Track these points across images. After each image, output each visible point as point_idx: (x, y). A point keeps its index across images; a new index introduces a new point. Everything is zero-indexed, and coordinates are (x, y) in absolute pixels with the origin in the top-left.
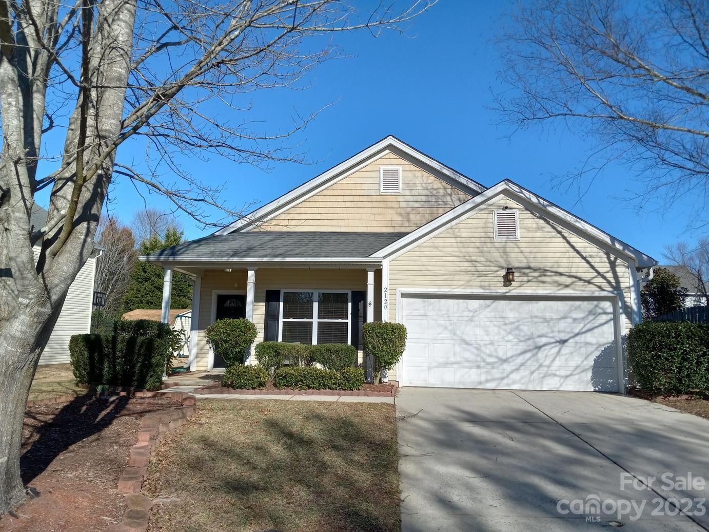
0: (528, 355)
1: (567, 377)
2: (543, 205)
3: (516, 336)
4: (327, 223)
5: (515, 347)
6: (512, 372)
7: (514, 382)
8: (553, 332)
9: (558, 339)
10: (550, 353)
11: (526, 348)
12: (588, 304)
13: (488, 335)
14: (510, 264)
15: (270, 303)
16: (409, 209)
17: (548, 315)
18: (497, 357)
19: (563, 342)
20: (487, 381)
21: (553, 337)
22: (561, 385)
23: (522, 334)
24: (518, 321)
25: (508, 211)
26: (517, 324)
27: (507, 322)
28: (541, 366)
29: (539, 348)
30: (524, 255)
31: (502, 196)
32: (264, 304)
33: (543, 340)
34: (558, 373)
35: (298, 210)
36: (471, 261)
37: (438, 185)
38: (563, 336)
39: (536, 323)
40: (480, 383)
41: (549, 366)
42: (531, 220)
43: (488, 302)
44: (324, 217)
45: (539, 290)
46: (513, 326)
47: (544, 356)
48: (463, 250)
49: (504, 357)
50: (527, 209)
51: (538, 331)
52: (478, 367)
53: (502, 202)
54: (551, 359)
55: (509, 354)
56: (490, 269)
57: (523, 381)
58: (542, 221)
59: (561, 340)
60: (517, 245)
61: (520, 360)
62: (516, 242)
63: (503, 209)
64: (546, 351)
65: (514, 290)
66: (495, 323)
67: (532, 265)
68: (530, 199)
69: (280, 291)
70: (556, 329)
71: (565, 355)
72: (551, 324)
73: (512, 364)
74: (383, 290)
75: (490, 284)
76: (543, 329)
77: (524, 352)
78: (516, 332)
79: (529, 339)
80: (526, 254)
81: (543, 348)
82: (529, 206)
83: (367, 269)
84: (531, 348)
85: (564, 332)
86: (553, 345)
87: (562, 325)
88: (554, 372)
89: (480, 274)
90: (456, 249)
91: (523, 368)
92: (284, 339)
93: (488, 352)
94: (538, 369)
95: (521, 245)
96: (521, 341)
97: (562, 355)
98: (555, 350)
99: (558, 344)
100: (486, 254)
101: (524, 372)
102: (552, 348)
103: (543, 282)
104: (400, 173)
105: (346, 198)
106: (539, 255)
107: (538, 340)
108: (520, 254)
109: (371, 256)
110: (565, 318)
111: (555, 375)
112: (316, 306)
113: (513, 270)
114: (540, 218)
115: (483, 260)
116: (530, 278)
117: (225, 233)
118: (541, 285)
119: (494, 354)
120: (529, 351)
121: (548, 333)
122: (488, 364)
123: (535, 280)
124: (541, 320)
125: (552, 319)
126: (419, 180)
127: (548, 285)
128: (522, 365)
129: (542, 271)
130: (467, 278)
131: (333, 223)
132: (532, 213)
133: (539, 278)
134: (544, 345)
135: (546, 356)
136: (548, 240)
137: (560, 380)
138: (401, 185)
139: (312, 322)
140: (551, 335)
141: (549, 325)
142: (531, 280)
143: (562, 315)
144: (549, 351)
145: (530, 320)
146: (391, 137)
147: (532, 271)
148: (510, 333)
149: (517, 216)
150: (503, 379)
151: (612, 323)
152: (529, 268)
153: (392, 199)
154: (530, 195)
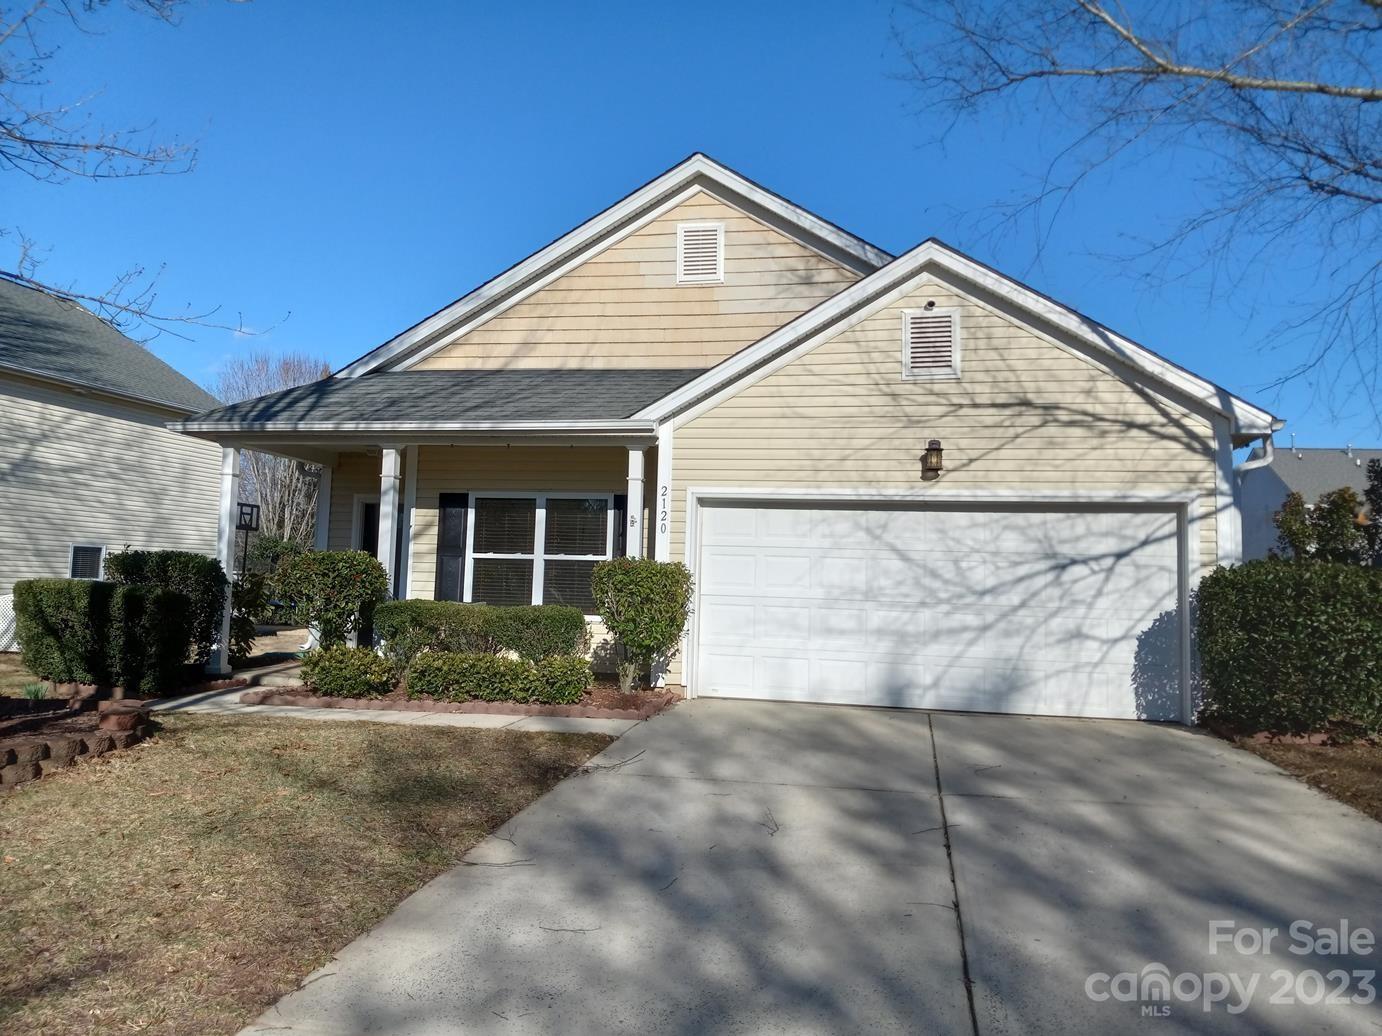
12: (1116, 521)
13: (884, 588)
14: (937, 432)
16: (738, 318)
21: (1031, 596)
25: (935, 312)
27: (928, 559)
31: (925, 276)
35: (505, 324)
39: (994, 563)
40: (865, 693)
53: (925, 290)
56: (891, 444)
60: (953, 388)
62: (952, 381)
63: (924, 308)
65: (940, 491)
66: (901, 563)
69: (468, 495)
74: (660, 491)
75: (890, 476)
83: (628, 446)
85: (1058, 583)
92: (474, 597)
103: (1012, 472)
104: (721, 239)
105: (607, 296)
109: (632, 418)
116: (981, 463)
117: (356, 374)
118: (1007, 477)
123: (992, 466)
126: (767, 251)
127: (1024, 478)
131: (581, 350)
133: (1002, 463)
136: (1024, 376)
138: (721, 264)
139: (532, 560)
142: (985, 466)
143: (1054, 545)
146: (699, 156)
149: (955, 321)
153: (703, 295)
154: (985, 274)
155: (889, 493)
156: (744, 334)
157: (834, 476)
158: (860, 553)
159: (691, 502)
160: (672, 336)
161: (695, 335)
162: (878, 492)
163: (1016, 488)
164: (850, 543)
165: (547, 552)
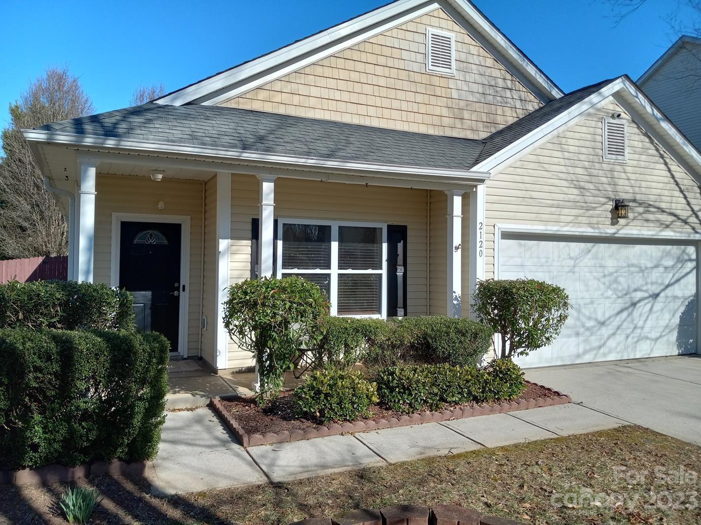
0: (625, 314)
1: (657, 339)
2: (657, 118)
3: (615, 290)
5: (613, 305)
6: (609, 338)
7: (610, 352)
8: (647, 284)
9: (651, 293)
10: (644, 311)
11: (623, 306)
13: (588, 291)
14: (618, 195)
17: (644, 263)
18: (596, 320)
19: (656, 296)
20: (585, 352)
21: (646, 291)
22: (652, 350)
23: (620, 288)
24: (616, 272)
26: (615, 275)
27: (606, 273)
28: (635, 328)
29: (634, 304)
30: (630, 183)
31: (613, 99)
32: (250, 242)
33: (638, 295)
34: (649, 335)
36: (581, 188)
37: (498, 72)
38: (655, 289)
39: (632, 273)
40: (578, 356)
41: (642, 328)
42: (637, 138)
43: (589, 245)
44: (346, 97)
45: (644, 230)
46: (612, 278)
47: (639, 314)
48: (571, 170)
49: (602, 320)
50: (634, 122)
51: (634, 283)
52: (577, 334)
54: (644, 319)
55: (607, 316)
56: (599, 201)
57: (619, 349)
58: (647, 140)
59: (654, 294)
60: (624, 169)
61: (617, 322)
64: (641, 309)
66: (595, 274)
67: (638, 197)
68: (645, 107)
69: (277, 220)
70: (649, 281)
71: (657, 312)
72: (646, 274)
73: (610, 327)
75: (598, 221)
76: (638, 281)
77: (622, 311)
78: (615, 286)
79: (626, 294)
80: (633, 182)
81: (638, 305)
82: (638, 119)
83: (452, 191)
84: (627, 305)
85: (656, 283)
86: (646, 301)
87: (655, 275)
88: (646, 334)
89: (588, 206)
90: (563, 169)
91: (619, 332)
93: (587, 314)
94: (633, 332)
95: (629, 169)
96: (619, 297)
97: (654, 313)
98: (648, 306)
99: (651, 299)
100: (594, 179)
101: (620, 337)
102: (645, 305)
103: (647, 220)
105: (379, 70)
106: (644, 184)
107: (634, 295)
108: (626, 182)
109: (472, 169)
110: (657, 266)
111: (647, 338)
113: (626, 203)
114: (646, 135)
115: (591, 186)
116: (636, 215)
118: (646, 224)
119: (593, 316)
120: (626, 309)
121: (642, 286)
122: (588, 329)
123: (640, 217)
124: (637, 269)
125: (647, 268)
127: (652, 225)
128: (618, 328)
129: (647, 205)
130: (575, 212)
132: (638, 128)
133: (643, 215)
134: (639, 301)
135: (640, 315)
136: (652, 166)
137: (651, 344)
139: (329, 274)
140: (645, 288)
141: (643, 275)
142: (637, 217)
143: (655, 263)
144: (643, 308)
145: (627, 269)
147: (637, 205)
148: (609, 287)
150: (600, 347)
151: (695, 272)
152: (634, 201)
153: (443, 82)
154: (645, 101)
155: (597, 231)
156: (466, 115)
157: (573, 220)
158: (577, 269)
159: (498, 235)
160: (423, 109)
161: (437, 111)
162: (592, 230)
163: (650, 230)
164: (572, 263)
165: (340, 267)
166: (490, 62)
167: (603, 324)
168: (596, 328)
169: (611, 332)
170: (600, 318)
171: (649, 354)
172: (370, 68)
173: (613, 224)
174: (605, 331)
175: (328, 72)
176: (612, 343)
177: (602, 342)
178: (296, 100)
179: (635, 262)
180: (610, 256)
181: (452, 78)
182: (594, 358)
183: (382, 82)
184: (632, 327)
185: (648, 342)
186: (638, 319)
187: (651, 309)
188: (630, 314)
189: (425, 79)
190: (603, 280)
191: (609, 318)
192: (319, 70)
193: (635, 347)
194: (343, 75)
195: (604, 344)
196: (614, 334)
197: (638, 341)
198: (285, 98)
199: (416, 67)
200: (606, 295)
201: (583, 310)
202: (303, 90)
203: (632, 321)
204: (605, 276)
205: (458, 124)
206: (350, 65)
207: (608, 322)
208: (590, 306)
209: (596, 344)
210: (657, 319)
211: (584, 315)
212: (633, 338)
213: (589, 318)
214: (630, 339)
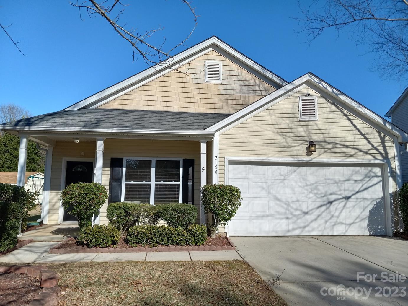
0: (324, 208)
1: (350, 224)
2: (336, 94)
3: (316, 194)
4: (163, 104)
5: (314, 203)
6: (312, 221)
7: (313, 230)
8: (340, 190)
9: (344, 196)
10: (339, 207)
11: (322, 203)
12: (364, 169)
13: (294, 194)
14: (312, 139)
15: (114, 168)
16: (227, 96)
17: (337, 178)
18: (301, 211)
19: (349, 198)
20: (294, 229)
21: (340, 195)
22: (346, 231)
23: (319, 192)
24: (316, 183)
25: (309, 98)
26: (315, 185)
27: (308, 183)
28: (332, 216)
29: (331, 203)
30: (321, 132)
31: (305, 85)
32: (110, 169)
33: (333, 197)
34: (344, 222)
35: (138, 93)
36: (283, 136)
37: (250, 78)
38: (348, 194)
39: (329, 184)
40: (289, 231)
41: (338, 217)
42: (326, 106)
43: (295, 168)
44: (160, 99)
45: (333, 158)
46: (313, 186)
47: (335, 208)
48: (277, 126)
49: (306, 211)
50: (323, 97)
51: (330, 190)
52: (287, 218)
53: (305, 90)
54: (340, 211)
55: (310, 208)
56: (297, 143)
57: (320, 229)
58: (333, 106)
59: (346, 197)
60: (316, 124)
61: (317, 212)
62: (315, 121)
63: (306, 96)
64: (336, 205)
65: (315, 158)
66: (300, 184)
67: (327, 139)
68: (326, 89)
69: (123, 158)
70: (342, 188)
71: (349, 208)
72: (339, 184)
73: (312, 215)
74: (214, 158)
75: (297, 154)
76: (334, 188)
77: (321, 206)
78: (315, 191)
79: (324, 196)
80: (323, 131)
81: (334, 203)
82: (325, 95)
83: (200, 141)
84: (325, 203)
85: (348, 190)
86: (341, 201)
87: (347, 185)
88: (341, 221)
89: (289, 146)
90: (271, 126)
91: (319, 218)
92: (126, 199)
93: (295, 207)
94: (330, 219)
95: (319, 124)
96: (318, 198)
97: (347, 208)
98: (343, 204)
99: (344, 199)
100: (294, 131)
101: (320, 221)
102: (340, 203)
103: (335, 153)
104: (221, 66)
105: (178, 85)
106: (331, 132)
107: (330, 197)
108: (318, 131)
109: (205, 130)
110: (348, 180)
111: (342, 223)
112: (153, 170)
113: (315, 143)
114: (332, 104)
115: (291, 135)
116: (326, 150)
117: (76, 109)
118: (334, 155)
119: (299, 208)
120: (324, 205)
121: (336, 191)
122: (295, 216)
123: (329, 151)
124: (332, 182)
125: (340, 181)
126: (236, 73)
127: (339, 155)
128: (319, 216)
129: (334, 144)
130: (280, 149)
131: (169, 104)
132: (327, 100)
133: (332, 150)
134: (335, 201)
135: (336, 209)
136: (338, 121)
137: (346, 227)
138: (221, 77)
139: (150, 184)
140: (339, 193)
141: (338, 185)
142: (327, 151)
143: (347, 178)
144: (338, 205)
145: (324, 181)
146: (214, 37)
147: (327, 144)
148: (310, 192)
149: (316, 101)
150: (305, 227)
151: (381, 183)
152: (325, 141)
153: (215, 87)
154: (326, 86)
155: (296, 159)
156: (230, 102)
157: (277, 153)
158: (286, 181)
159: (226, 162)
160: (203, 101)
161: (212, 101)
162: (292, 159)
163: (337, 158)
164: (282, 178)
165: (156, 181)
166: (244, 73)
167: (306, 213)
168: (302, 216)
169: (313, 218)
170: (305, 209)
171: (345, 233)
172: (173, 84)
173: (308, 155)
174: (309, 218)
175: (150, 88)
176: (314, 225)
177: (307, 224)
178: (134, 102)
179: (331, 177)
180: (311, 174)
181: (221, 84)
182: (301, 233)
183: (180, 90)
184: (330, 216)
185: (344, 226)
186: (334, 211)
187: (345, 206)
188: (327, 208)
189: (204, 86)
190: (306, 188)
191: (312, 210)
192: (146, 88)
193: (333, 228)
194: (158, 89)
195: (308, 225)
196: (316, 219)
197: (335, 225)
198: (128, 102)
199: (199, 81)
200: (308, 197)
201: (291, 205)
202: (137, 97)
203: (330, 212)
204: (307, 185)
205: (225, 107)
206: (163, 84)
207: (311, 212)
208: (297, 203)
209: (302, 225)
210: (350, 212)
211: (292, 208)
212: (331, 223)
213: (296, 210)
214: (328, 223)
